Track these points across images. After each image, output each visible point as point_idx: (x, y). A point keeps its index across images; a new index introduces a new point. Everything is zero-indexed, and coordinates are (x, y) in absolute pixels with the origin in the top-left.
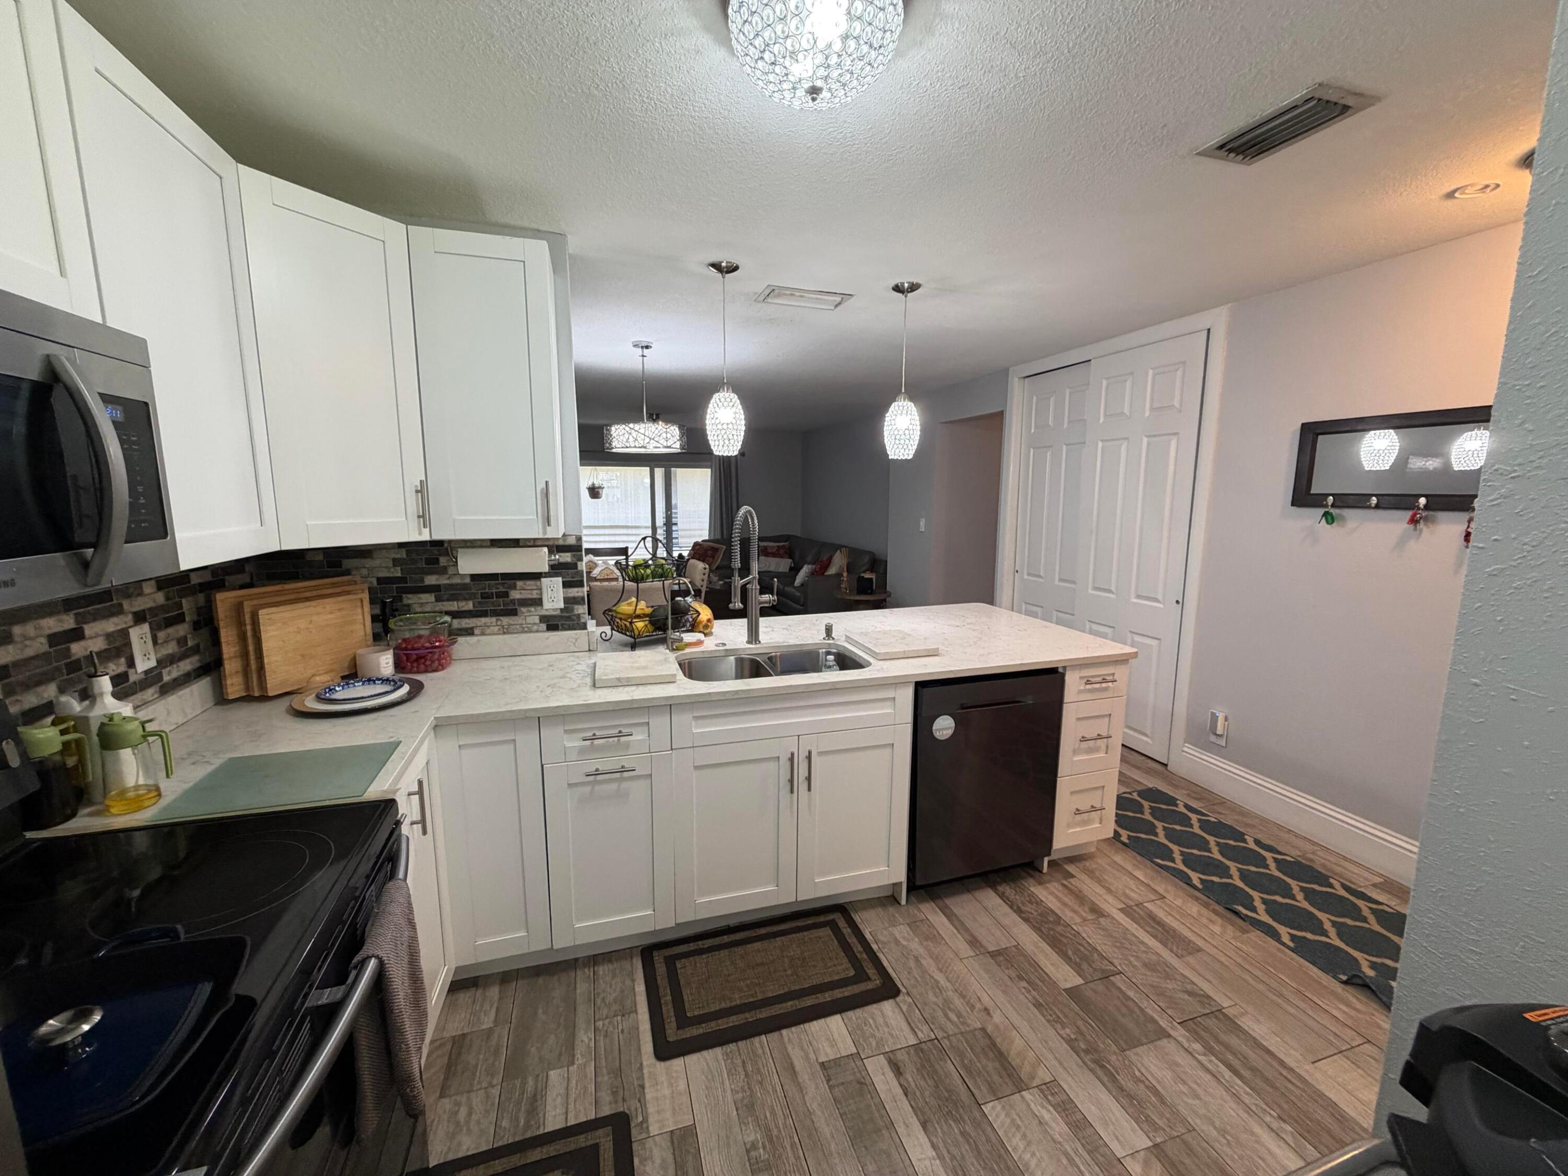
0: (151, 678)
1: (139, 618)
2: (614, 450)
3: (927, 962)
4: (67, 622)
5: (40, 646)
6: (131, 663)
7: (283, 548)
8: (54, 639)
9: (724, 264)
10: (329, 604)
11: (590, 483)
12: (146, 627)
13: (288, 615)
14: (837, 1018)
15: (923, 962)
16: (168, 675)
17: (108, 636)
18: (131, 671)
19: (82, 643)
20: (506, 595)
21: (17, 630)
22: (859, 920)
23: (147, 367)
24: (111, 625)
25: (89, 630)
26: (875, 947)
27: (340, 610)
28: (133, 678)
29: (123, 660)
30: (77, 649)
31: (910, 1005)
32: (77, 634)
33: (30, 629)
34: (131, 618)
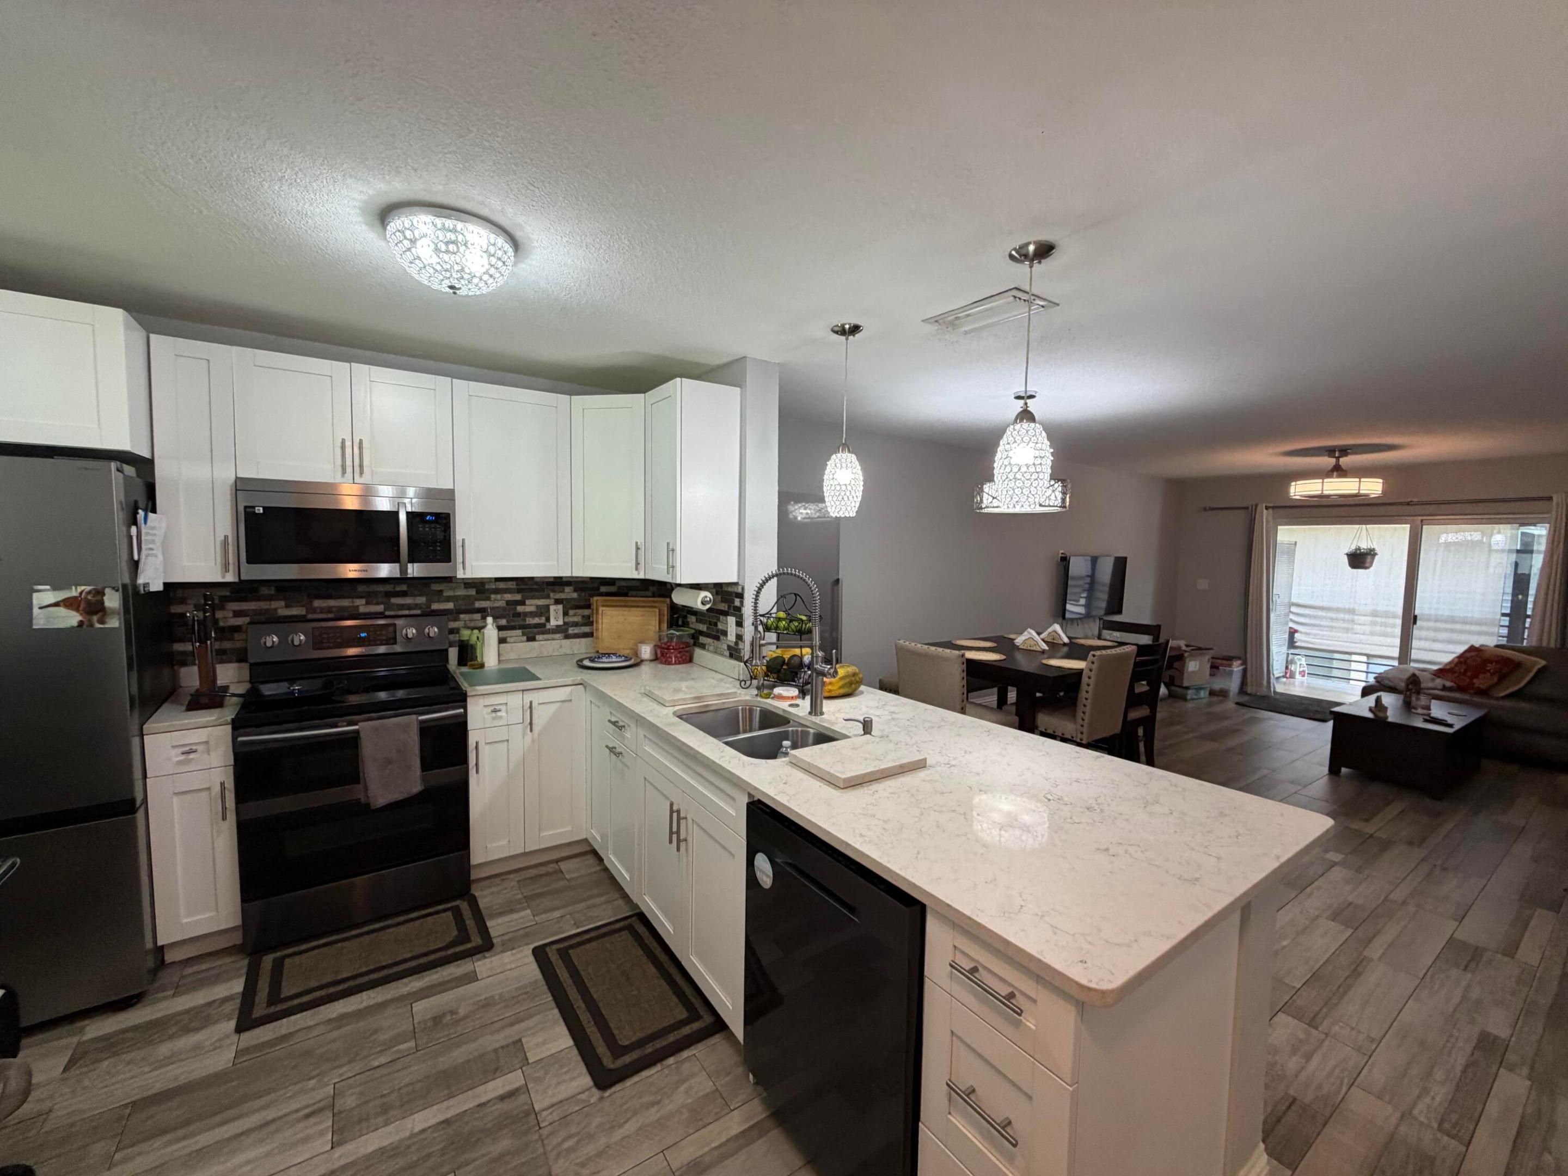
0: (557, 630)
1: (557, 602)
2: (986, 511)
3: (653, 1114)
4: (518, 597)
5: (502, 604)
6: (548, 620)
7: (574, 575)
8: (508, 603)
9: (847, 326)
10: (637, 611)
11: (1353, 547)
12: (560, 607)
13: (613, 612)
14: (570, 1042)
15: (654, 1110)
16: (571, 631)
17: (537, 607)
18: (547, 624)
19: (523, 607)
20: (716, 625)
21: (493, 596)
22: (713, 1042)
23: (454, 500)
24: (541, 602)
25: (527, 602)
27: (643, 615)
28: (548, 627)
29: (544, 618)
30: (520, 609)
31: (584, 1101)
32: (522, 603)
33: (499, 596)
34: (552, 601)
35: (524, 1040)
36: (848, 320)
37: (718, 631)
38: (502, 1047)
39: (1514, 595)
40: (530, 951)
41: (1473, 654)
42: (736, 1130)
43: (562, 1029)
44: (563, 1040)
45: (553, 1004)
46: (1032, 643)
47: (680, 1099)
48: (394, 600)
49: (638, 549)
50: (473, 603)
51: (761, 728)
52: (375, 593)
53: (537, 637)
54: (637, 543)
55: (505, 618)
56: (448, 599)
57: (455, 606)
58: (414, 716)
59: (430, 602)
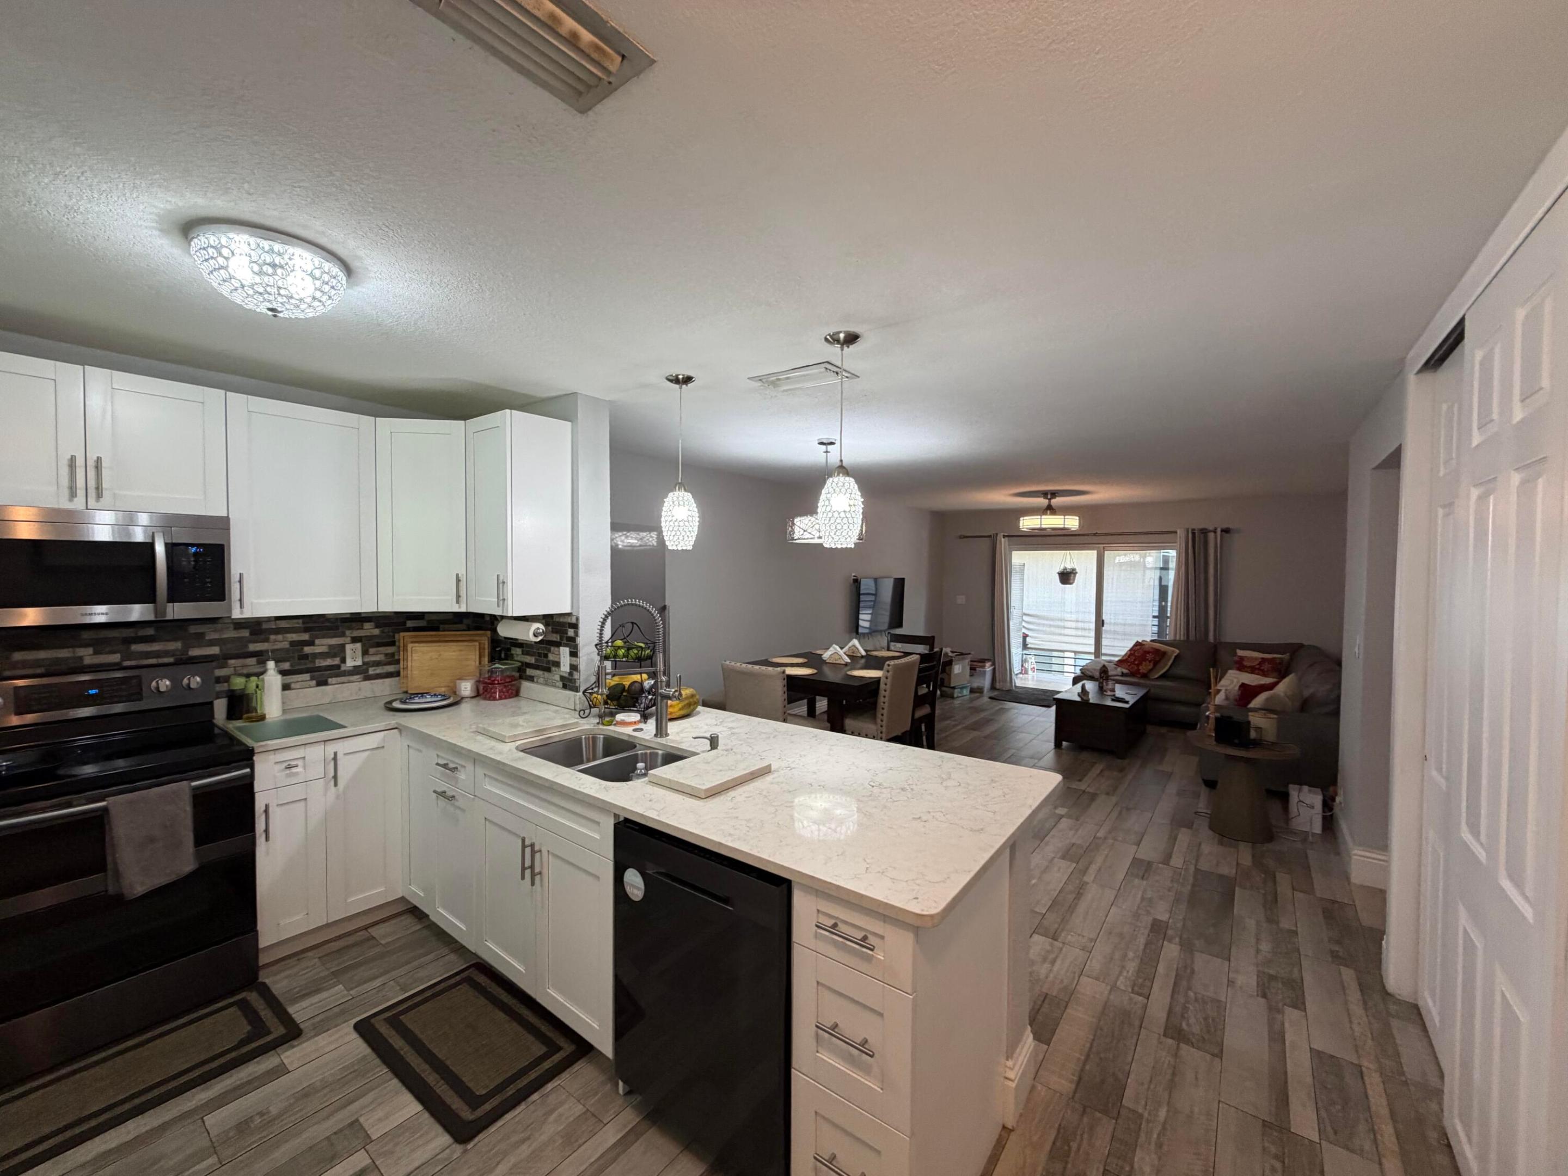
0: (356, 671)
1: (355, 640)
3: (525, 1150)
4: (305, 637)
5: (286, 645)
6: (343, 660)
8: (293, 644)
10: (453, 646)
11: (1062, 568)
12: (358, 646)
13: (425, 649)
14: (419, 1107)
15: (524, 1147)
16: (372, 671)
17: (330, 646)
18: (343, 665)
19: (312, 647)
20: (546, 656)
21: (272, 637)
22: (575, 1070)
23: (228, 529)
24: (334, 641)
25: (317, 641)
26: (535, 1097)
27: (461, 650)
28: (343, 668)
29: (338, 659)
30: (307, 650)
31: (446, 1159)
32: (311, 643)
33: (280, 637)
34: (348, 639)
35: (362, 1120)
36: (682, 372)
37: (548, 662)
38: (335, 1133)
39: (1160, 602)
40: (351, 1029)
41: (1138, 647)
42: (612, 1141)
43: (407, 1097)
44: (409, 1107)
45: (390, 1075)
46: (837, 657)
47: (551, 1128)
48: (135, 648)
49: (458, 581)
50: (246, 646)
51: (605, 756)
52: (107, 641)
53: (330, 680)
54: (457, 575)
55: (288, 661)
56: (212, 643)
57: (221, 650)
58: (185, 783)
59: (187, 647)
